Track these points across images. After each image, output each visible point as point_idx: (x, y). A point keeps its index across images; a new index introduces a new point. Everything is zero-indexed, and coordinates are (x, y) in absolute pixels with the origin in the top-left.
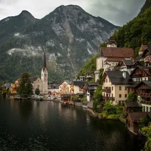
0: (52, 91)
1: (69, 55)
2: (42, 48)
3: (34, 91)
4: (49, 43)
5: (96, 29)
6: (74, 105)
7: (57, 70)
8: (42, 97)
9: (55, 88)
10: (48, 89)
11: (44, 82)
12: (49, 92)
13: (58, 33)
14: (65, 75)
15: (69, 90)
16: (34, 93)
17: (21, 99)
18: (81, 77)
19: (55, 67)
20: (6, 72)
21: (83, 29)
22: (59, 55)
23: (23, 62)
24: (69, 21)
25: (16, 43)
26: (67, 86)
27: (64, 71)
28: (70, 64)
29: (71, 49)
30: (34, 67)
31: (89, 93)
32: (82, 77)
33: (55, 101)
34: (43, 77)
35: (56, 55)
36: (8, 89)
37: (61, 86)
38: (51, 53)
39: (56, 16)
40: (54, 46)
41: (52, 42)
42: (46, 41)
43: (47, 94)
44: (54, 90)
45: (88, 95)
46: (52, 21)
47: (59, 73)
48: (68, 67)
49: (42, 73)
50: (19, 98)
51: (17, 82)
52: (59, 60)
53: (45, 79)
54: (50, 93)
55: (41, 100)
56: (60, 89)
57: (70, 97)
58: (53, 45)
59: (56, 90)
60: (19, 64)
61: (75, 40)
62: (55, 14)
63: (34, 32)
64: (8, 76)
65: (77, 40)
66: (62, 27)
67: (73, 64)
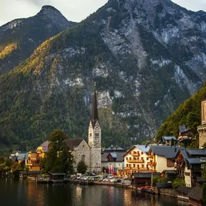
0: (110, 166)
1: (137, 94)
2: (84, 81)
3: (75, 166)
4: (98, 71)
5: (194, 38)
6: (159, 194)
7: (113, 124)
8: (92, 178)
9: (115, 160)
10: (102, 162)
11: (93, 149)
12: (104, 169)
13: (115, 49)
14: (131, 135)
15: (145, 164)
16: (76, 170)
17: (50, 183)
18: (166, 138)
19: (110, 119)
20: (14, 130)
21: (166, 39)
22: (118, 94)
23: (46, 109)
24: (137, 24)
25: (32, 72)
26: (141, 156)
27: (128, 127)
28: (141, 112)
29: (142, 82)
30: (68, 120)
31: (189, 171)
32: (170, 138)
33: (119, 186)
34: (91, 140)
35: (112, 94)
36: (23, 163)
37: (129, 156)
38: (102, 90)
39: (111, 14)
40: (108, 77)
41: (105, 69)
42: (91, 66)
43: (99, 173)
44: (113, 163)
45: (188, 174)
46: (102, 26)
47: (119, 131)
48: (136, 118)
49: (91, 130)
50: (47, 180)
51: (40, 148)
52: (118, 105)
53: (96, 144)
54: (106, 170)
55: (91, 184)
56: (126, 162)
57: (150, 179)
58: (106, 75)
59: (118, 165)
60: (39, 113)
61: (149, 63)
62: (109, 9)
63: (67, 50)
64: (17, 138)
65: (155, 62)
66: (123, 36)
67: (147, 112)
